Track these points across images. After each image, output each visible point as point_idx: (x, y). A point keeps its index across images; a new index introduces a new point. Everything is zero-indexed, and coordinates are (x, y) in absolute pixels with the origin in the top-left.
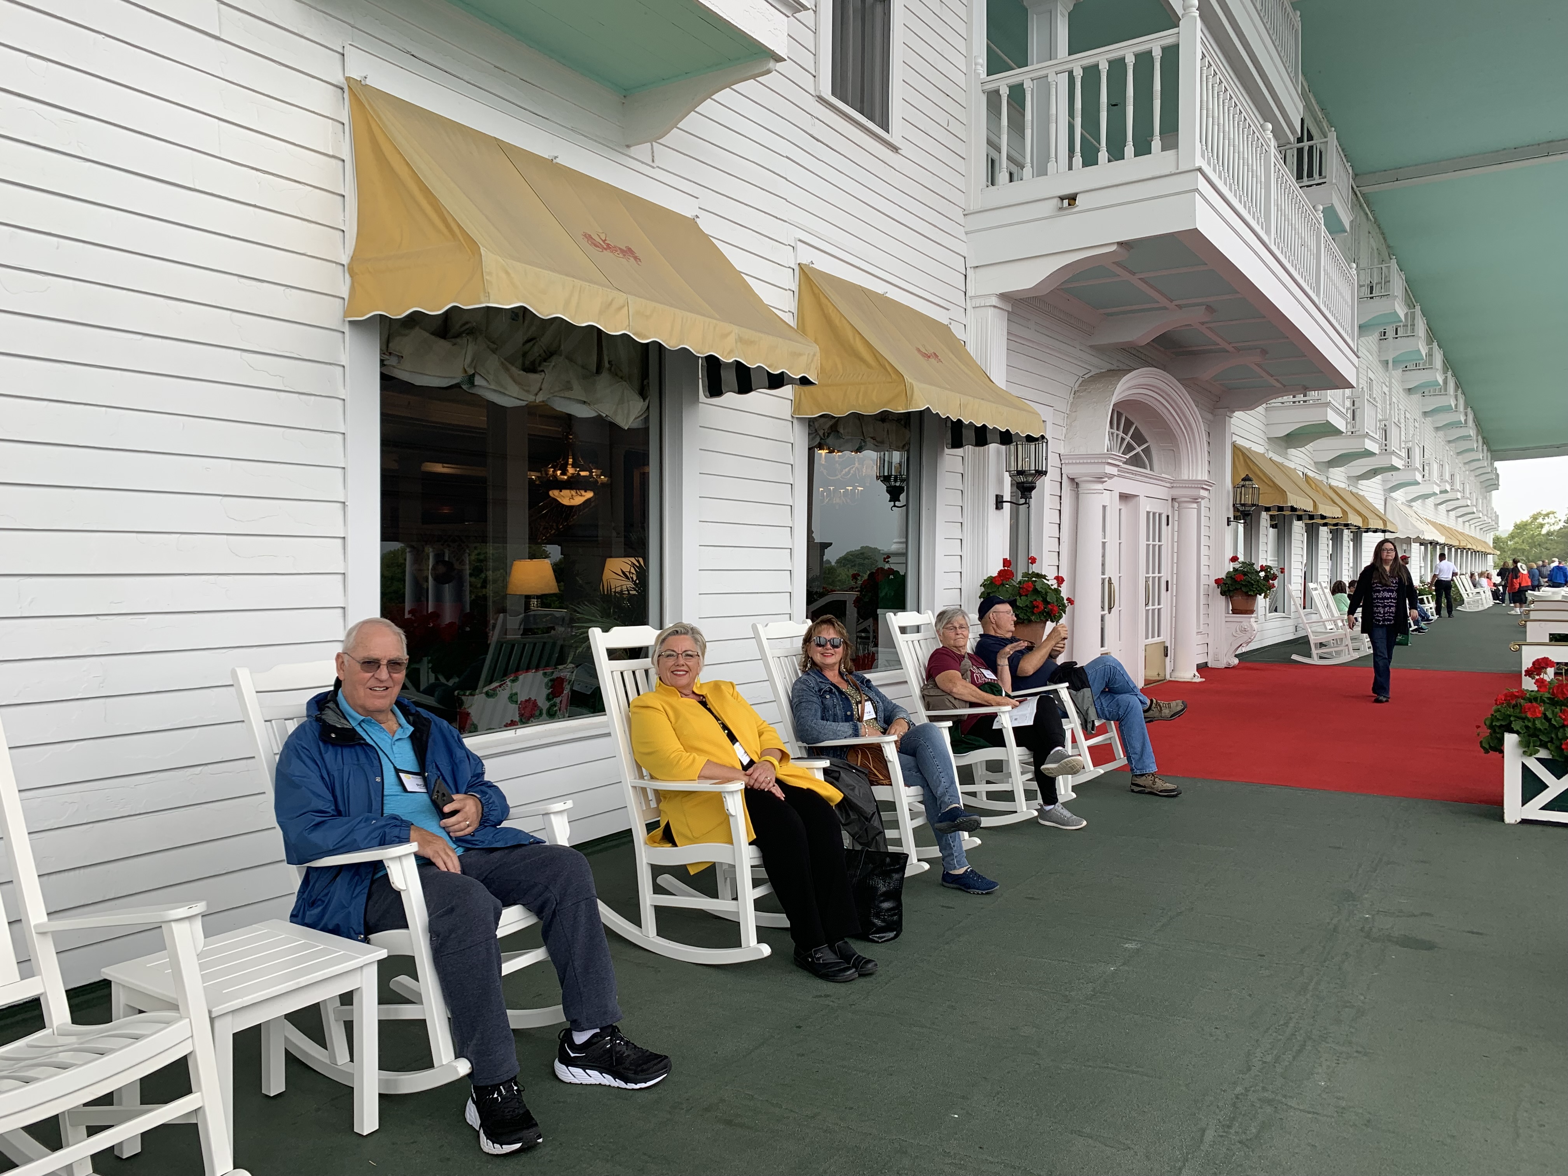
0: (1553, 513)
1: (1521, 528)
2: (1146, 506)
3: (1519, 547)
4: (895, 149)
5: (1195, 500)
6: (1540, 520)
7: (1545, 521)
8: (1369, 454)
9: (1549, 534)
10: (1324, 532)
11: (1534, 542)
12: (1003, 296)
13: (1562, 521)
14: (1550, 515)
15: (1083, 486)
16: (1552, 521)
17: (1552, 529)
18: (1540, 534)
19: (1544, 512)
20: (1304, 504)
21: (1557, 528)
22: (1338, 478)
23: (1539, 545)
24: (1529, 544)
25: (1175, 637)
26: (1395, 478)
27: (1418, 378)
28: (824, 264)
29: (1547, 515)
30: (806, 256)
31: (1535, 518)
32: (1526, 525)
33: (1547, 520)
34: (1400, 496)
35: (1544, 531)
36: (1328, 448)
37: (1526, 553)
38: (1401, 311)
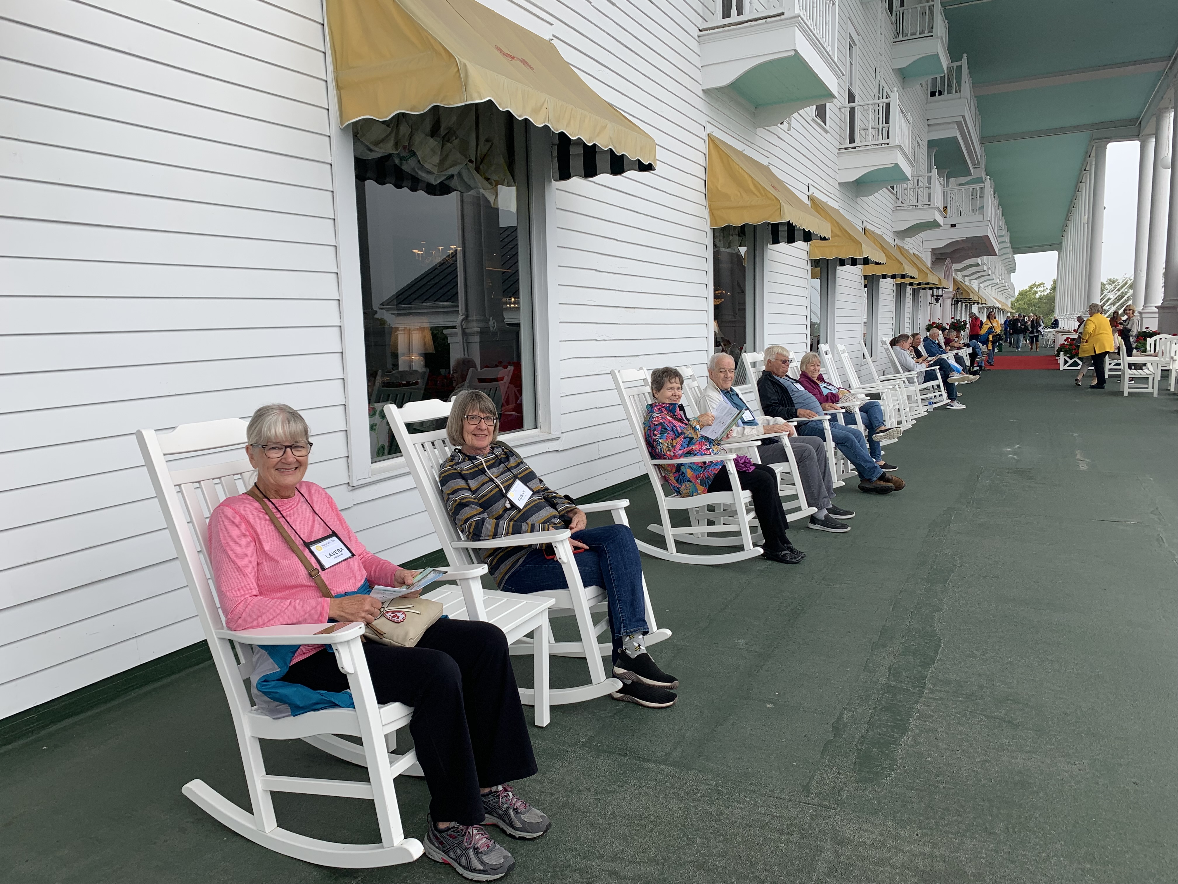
0: (1043, 284)
1: (1023, 294)
3: (1022, 307)
6: (1035, 289)
7: (1038, 289)
9: (1041, 298)
11: (1031, 304)
13: (1049, 289)
14: (1041, 286)
16: (1042, 289)
17: (1042, 294)
18: (1035, 298)
19: (1037, 284)
21: (1045, 293)
23: (1034, 305)
24: (1028, 304)
29: (1039, 285)
31: (1031, 288)
32: (1026, 292)
33: (1039, 289)
35: (1037, 296)
37: (1026, 311)
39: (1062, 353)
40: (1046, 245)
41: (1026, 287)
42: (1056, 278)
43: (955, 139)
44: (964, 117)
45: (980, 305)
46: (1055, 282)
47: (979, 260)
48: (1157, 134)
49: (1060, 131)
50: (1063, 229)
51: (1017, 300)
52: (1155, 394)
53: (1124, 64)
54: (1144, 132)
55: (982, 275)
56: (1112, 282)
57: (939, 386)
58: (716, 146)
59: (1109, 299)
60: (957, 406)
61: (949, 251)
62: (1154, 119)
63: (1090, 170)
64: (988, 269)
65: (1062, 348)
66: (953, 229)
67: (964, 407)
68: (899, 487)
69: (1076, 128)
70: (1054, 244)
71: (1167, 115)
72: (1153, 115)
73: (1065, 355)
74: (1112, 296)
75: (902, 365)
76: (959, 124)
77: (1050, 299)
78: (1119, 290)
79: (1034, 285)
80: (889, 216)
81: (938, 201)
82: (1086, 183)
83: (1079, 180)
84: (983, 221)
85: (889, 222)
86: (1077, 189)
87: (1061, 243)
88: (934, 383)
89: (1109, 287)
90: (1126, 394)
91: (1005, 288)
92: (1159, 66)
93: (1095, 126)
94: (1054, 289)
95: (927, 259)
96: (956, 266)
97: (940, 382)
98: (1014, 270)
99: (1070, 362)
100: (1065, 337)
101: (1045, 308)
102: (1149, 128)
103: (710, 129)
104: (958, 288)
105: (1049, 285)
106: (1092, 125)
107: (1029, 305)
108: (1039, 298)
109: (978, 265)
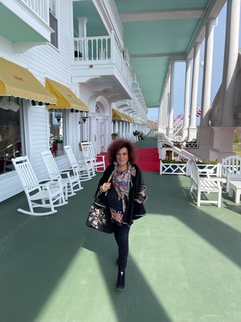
2: (100, 121)
4: (59, 52)
5: (107, 120)
8: (132, 109)
10: (124, 123)
12: (79, 83)
15: (91, 119)
20: (123, 119)
22: (126, 113)
25: (104, 144)
26: (135, 113)
27: (138, 94)
28: (50, 78)
30: (47, 76)
34: (135, 116)
36: (126, 108)
38: (136, 82)
99: (167, 169)
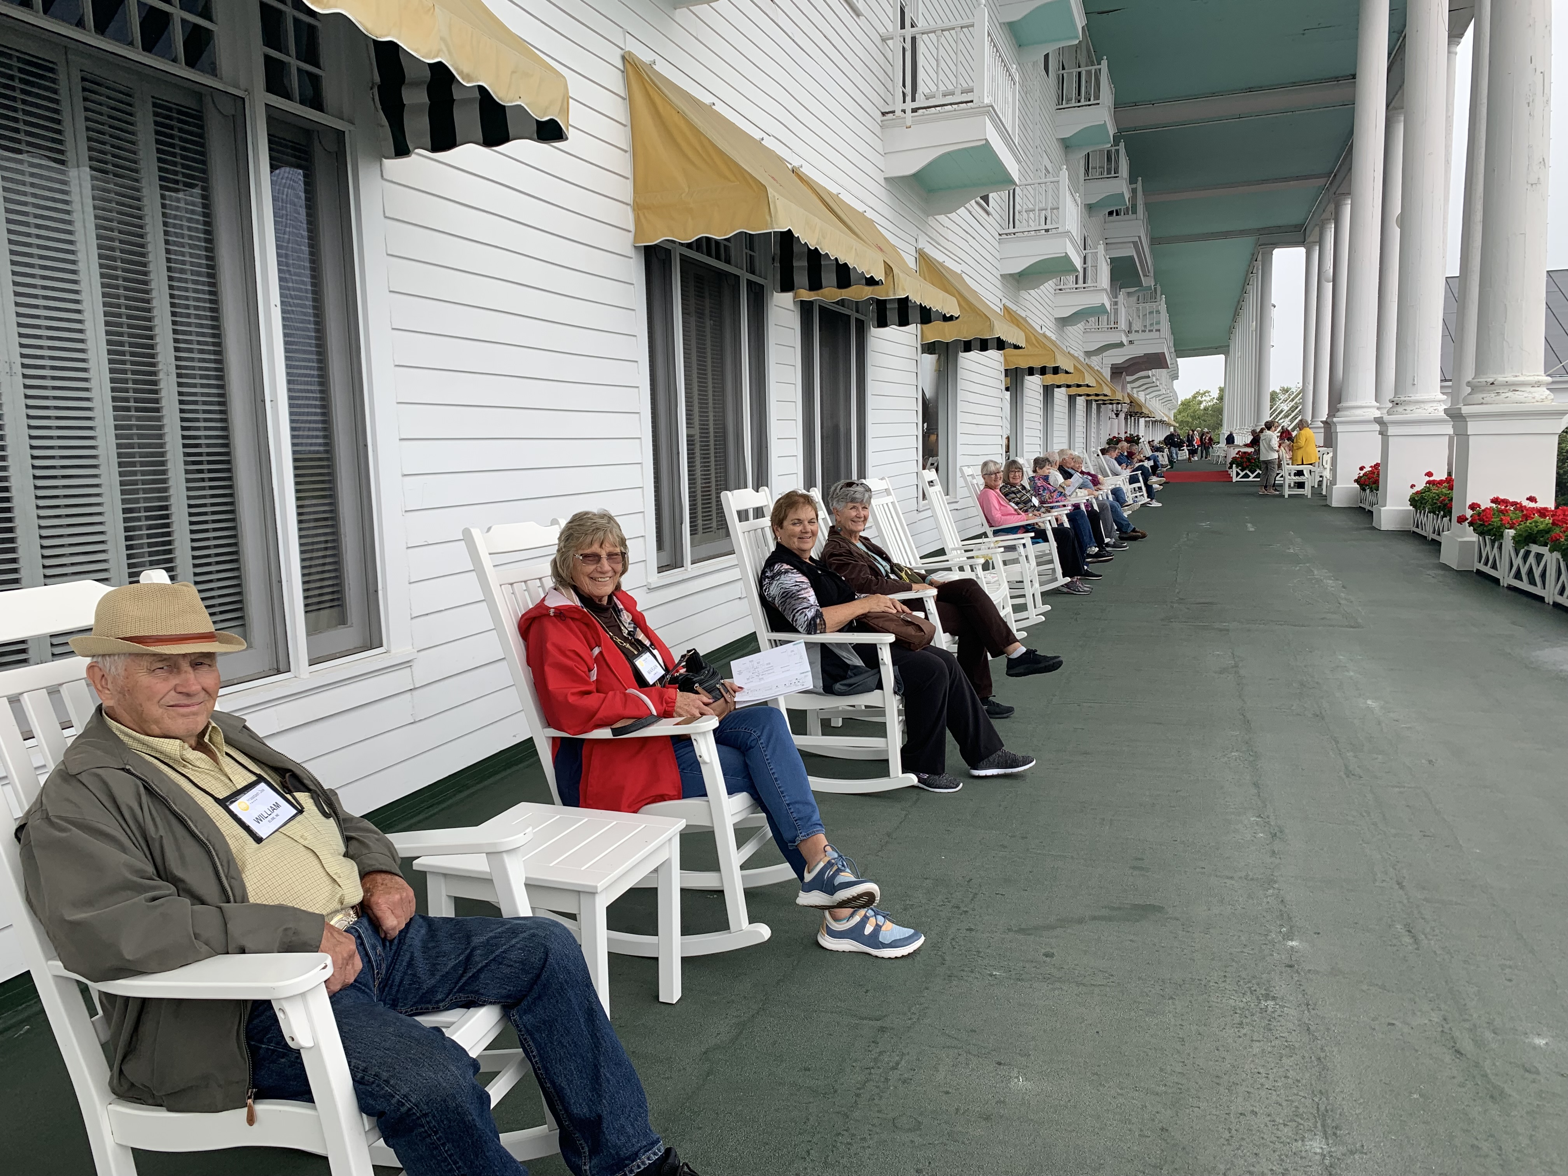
0: (1208, 392)
3: (1186, 419)
6: (1199, 398)
7: (1203, 399)
11: (1196, 416)
13: (1215, 399)
14: (1206, 394)
16: (1207, 399)
17: (1207, 404)
18: (1199, 409)
19: (1201, 392)
21: (1211, 404)
23: (1199, 418)
29: (1204, 394)
32: (1190, 402)
35: (1202, 407)
39: (1234, 466)
40: (1211, 348)
41: (1189, 396)
42: (1222, 386)
43: (1132, 258)
44: (1140, 237)
45: (1147, 419)
46: (1222, 390)
47: (1150, 373)
48: (1321, 242)
49: (1226, 235)
50: (1231, 330)
51: (1180, 412)
52: (1309, 496)
53: (1286, 179)
54: (1310, 239)
55: (1151, 387)
56: (1285, 391)
57: (1140, 488)
58: (1009, 313)
59: (1282, 411)
60: (1155, 504)
61: (1126, 365)
62: (1317, 229)
63: (1257, 273)
64: (1157, 379)
65: (1234, 461)
66: (1132, 346)
67: (1160, 505)
68: (1144, 536)
69: (1242, 233)
70: (1220, 347)
71: (1329, 226)
72: (1317, 225)
73: (1237, 467)
74: (1286, 408)
75: (1111, 471)
76: (1135, 243)
77: (1217, 412)
78: (1293, 400)
79: (1198, 393)
80: (1081, 337)
81: (1123, 325)
82: (1253, 285)
83: (1246, 282)
84: (1160, 338)
85: (1080, 343)
86: (1244, 291)
87: (1229, 346)
88: (1136, 485)
89: (1283, 397)
90: (1286, 496)
91: (1168, 398)
92: (1321, 181)
93: (1261, 231)
94: (1221, 398)
95: (1107, 373)
96: (1129, 379)
97: (1142, 484)
98: (1177, 378)
99: (1242, 474)
100: (1237, 450)
101: (1211, 421)
102: (1313, 237)
103: (1004, 301)
104: (1132, 402)
105: (1215, 394)
106: (1258, 230)
107: (1194, 418)
108: (1205, 409)
109: (1149, 377)
